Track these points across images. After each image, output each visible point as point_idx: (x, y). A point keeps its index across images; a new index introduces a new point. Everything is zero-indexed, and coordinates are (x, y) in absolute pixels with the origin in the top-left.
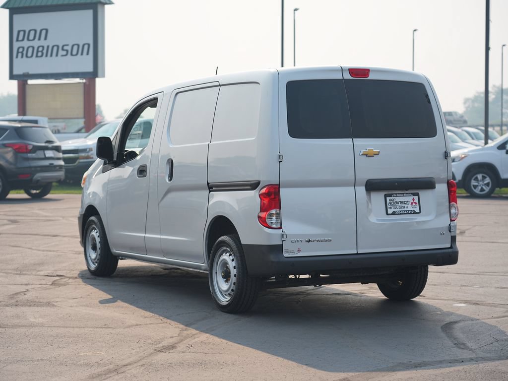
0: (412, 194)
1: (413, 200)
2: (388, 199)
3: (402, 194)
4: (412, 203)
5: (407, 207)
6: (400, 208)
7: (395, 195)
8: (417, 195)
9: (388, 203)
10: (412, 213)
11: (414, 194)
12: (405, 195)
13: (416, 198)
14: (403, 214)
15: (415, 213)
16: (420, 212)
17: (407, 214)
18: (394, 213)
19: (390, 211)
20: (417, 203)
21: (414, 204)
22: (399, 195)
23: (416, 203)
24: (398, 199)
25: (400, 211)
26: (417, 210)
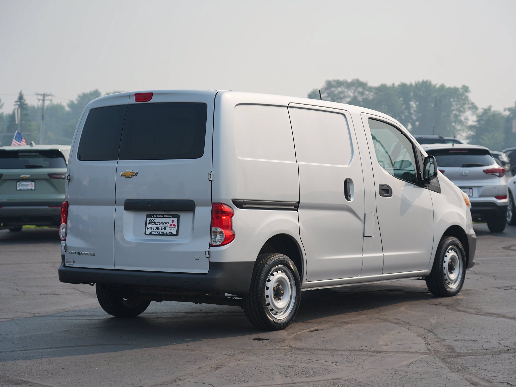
0: (172, 215)
1: (173, 221)
2: (148, 219)
3: (163, 215)
4: (171, 225)
5: (165, 229)
6: (158, 228)
7: (155, 216)
8: (178, 217)
9: (147, 224)
10: (168, 235)
11: (174, 216)
12: (164, 216)
13: (176, 220)
14: (159, 235)
15: (171, 234)
16: (177, 234)
17: (163, 235)
18: (151, 234)
19: (148, 232)
20: (176, 225)
21: (173, 226)
22: (159, 216)
23: (174, 225)
24: (158, 220)
25: (157, 232)
26: (174, 232)
